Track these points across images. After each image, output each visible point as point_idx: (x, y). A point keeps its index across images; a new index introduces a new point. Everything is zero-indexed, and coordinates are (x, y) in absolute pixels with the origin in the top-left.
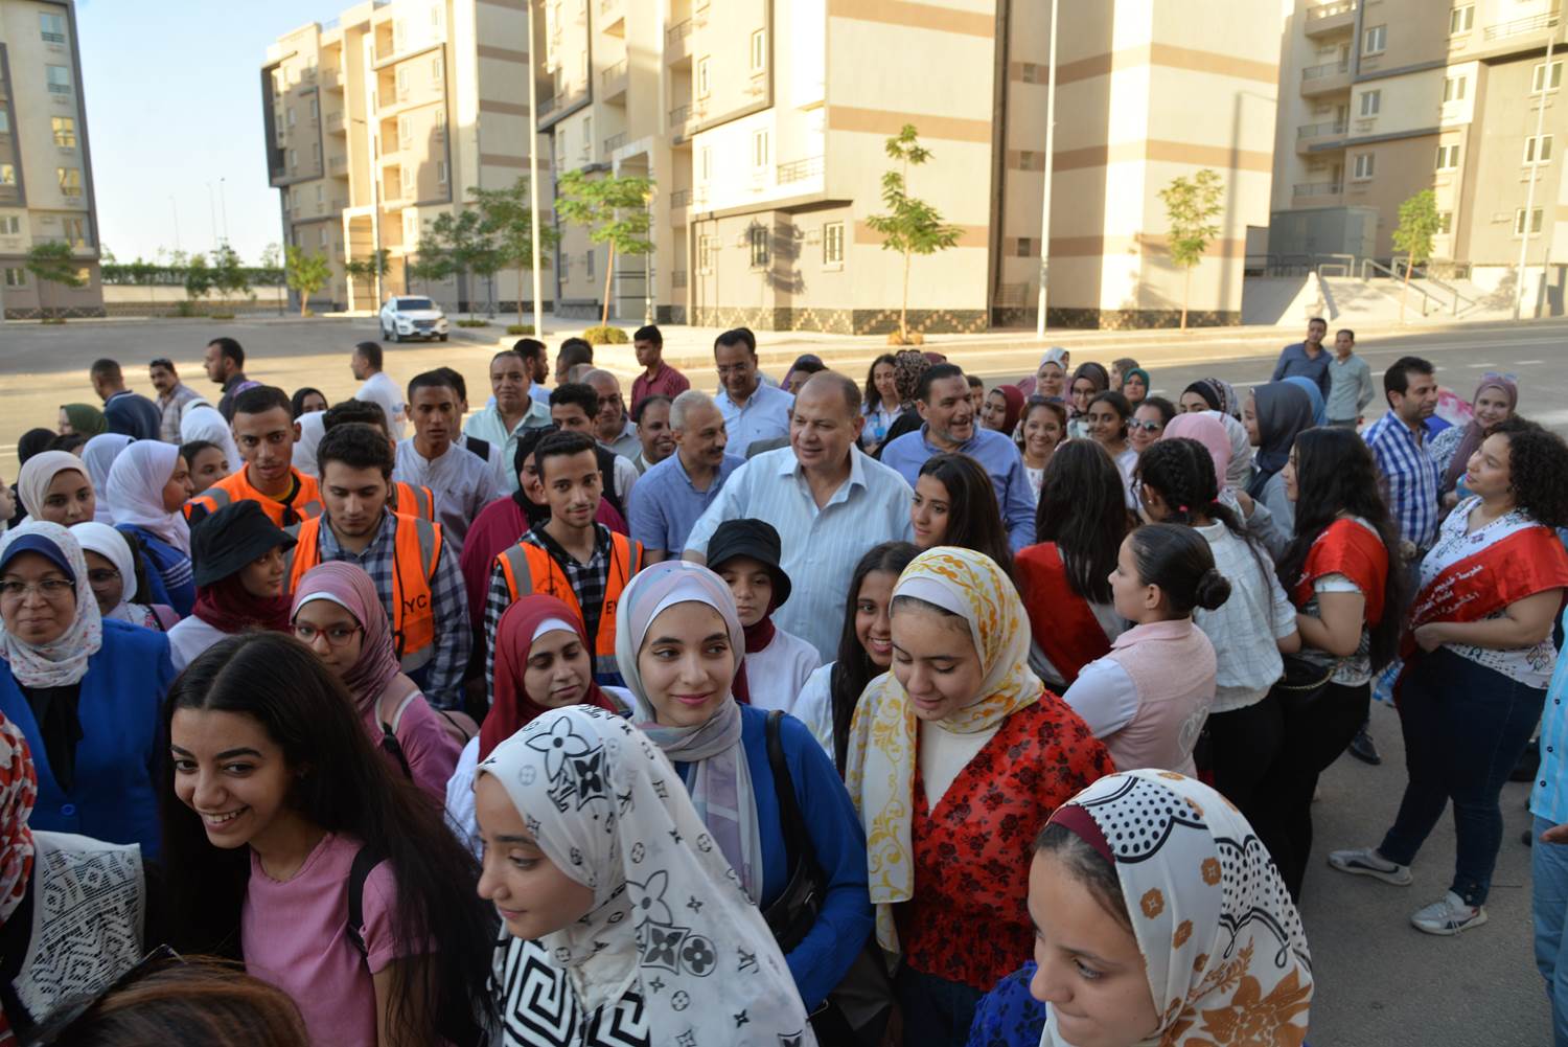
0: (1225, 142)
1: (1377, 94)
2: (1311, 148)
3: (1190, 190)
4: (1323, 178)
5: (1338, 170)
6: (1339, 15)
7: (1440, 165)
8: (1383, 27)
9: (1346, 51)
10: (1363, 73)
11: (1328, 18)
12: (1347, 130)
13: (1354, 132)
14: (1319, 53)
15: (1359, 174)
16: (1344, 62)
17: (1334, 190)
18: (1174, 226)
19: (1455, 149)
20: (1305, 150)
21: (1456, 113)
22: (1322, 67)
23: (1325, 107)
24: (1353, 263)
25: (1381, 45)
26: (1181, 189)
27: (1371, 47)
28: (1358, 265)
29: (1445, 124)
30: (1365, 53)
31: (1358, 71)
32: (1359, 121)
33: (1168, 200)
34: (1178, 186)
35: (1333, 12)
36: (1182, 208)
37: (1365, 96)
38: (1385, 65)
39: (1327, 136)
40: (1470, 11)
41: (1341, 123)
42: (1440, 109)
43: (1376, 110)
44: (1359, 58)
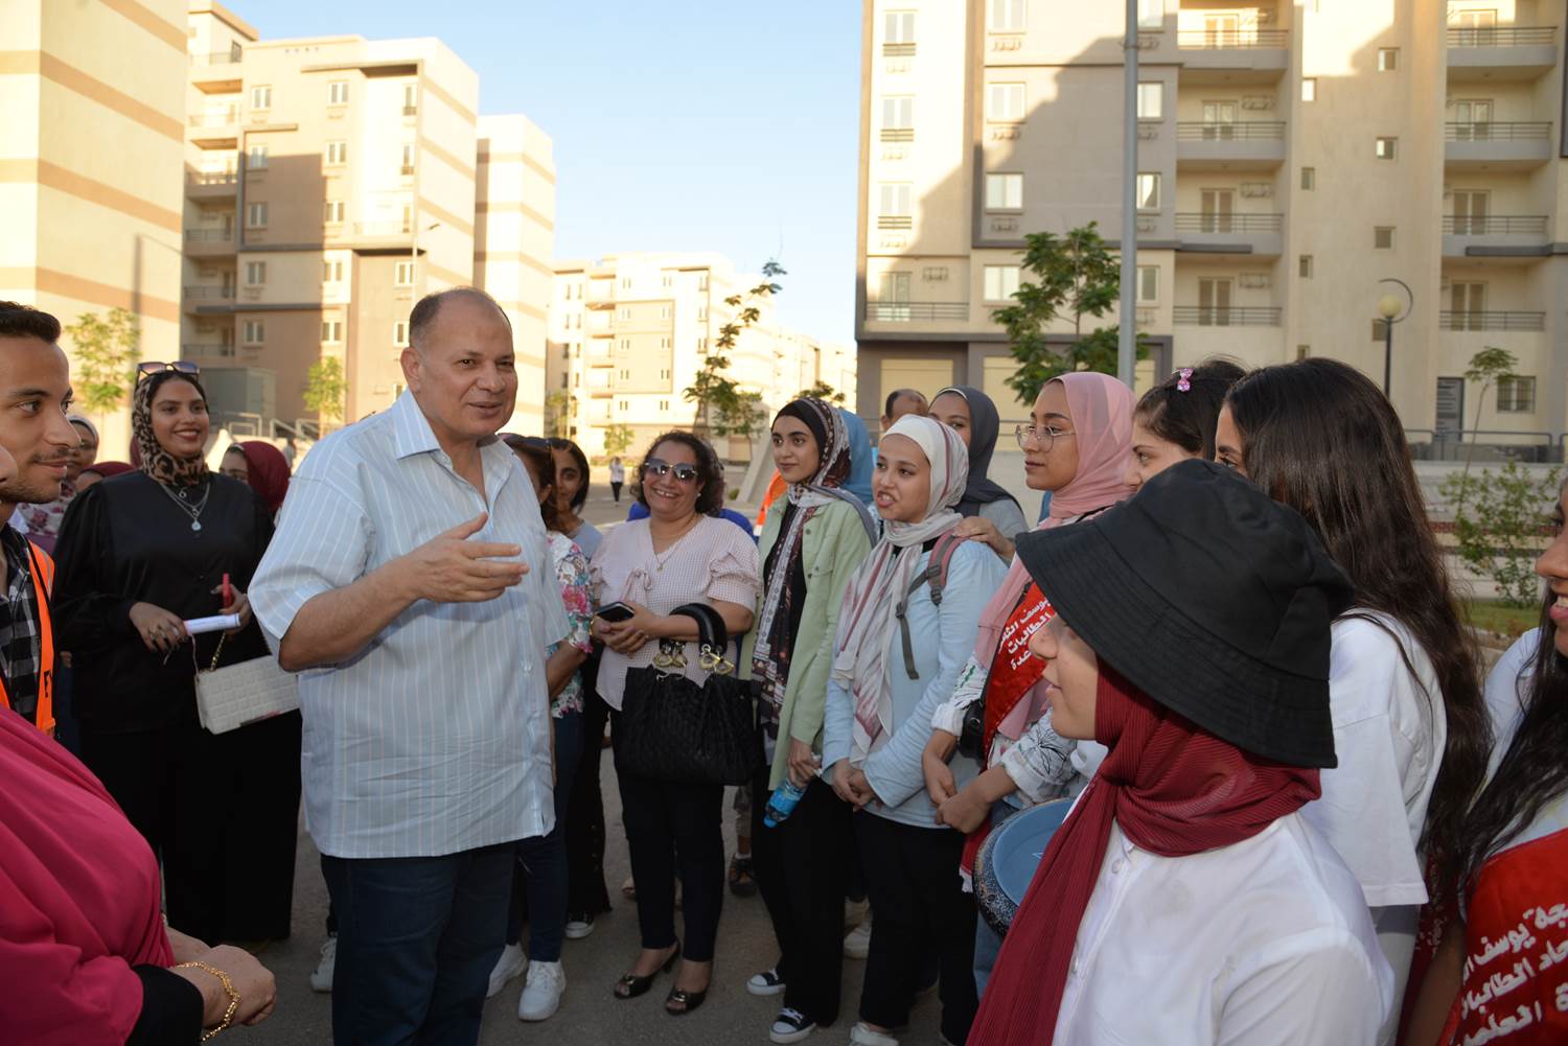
0: (125, 283)
1: (262, 265)
2: (200, 309)
3: (101, 329)
4: (213, 340)
5: (228, 335)
6: (218, 186)
7: (326, 338)
8: (265, 205)
9: (228, 220)
10: (248, 243)
11: (207, 186)
12: (235, 296)
13: (242, 299)
14: (201, 218)
15: (250, 339)
16: (228, 231)
17: (225, 353)
18: (84, 367)
19: (337, 326)
20: (193, 310)
21: (335, 293)
22: (206, 231)
23: (211, 271)
24: (260, 422)
25: (264, 220)
26: (90, 327)
27: (254, 221)
28: (266, 426)
29: (326, 301)
30: (249, 225)
31: (243, 240)
32: (246, 289)
33: (75, 338)
34: (86, 323)
35: (213, 182)
36: (92, 349)
37: (252, 266)
38: (269, 239)
39: (214, 299)
40: (341, 206)
41: (229, 288)
42: (321, 287)
43: (262, 279)
44: (243, 230)
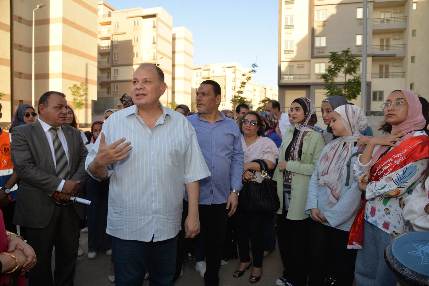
0: (83, 76)
1: (117, 70)
2: (102, 82)
3: (78, 88)
4: (105, 90)
5: (109, 89)
6: (106, 49)
8: (118, 54)
9: (108, 59)
10: (114, 64)
11: (103, 50)
12: (110, 78)
13: (112, 79)
14: (102, 58)
15: (114, 89)
16: (108, 61)
17: (108, 93)
18: (74, 98)
20: (100, 82)
22: (103, 62)
23: (104, 72)
25: (118, 58)
26: (75, 87)
27: (115, 58)
30: (114, 59)
31: (112, 64)
32: (113, 76)
33: (72, 90)
34: (75, 86)
35: (104, 49)
36: (76, 93)
37: (114, 70)
38: (119, 63)
39: (105, 79)
40: (137, 53)
41: (109, 76)
43: (117, 74)
44: (112, 61)
